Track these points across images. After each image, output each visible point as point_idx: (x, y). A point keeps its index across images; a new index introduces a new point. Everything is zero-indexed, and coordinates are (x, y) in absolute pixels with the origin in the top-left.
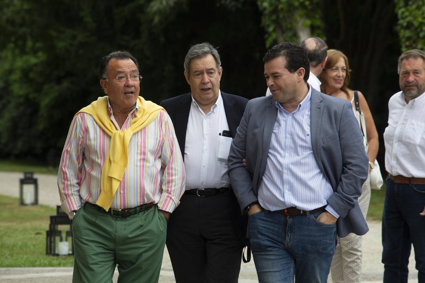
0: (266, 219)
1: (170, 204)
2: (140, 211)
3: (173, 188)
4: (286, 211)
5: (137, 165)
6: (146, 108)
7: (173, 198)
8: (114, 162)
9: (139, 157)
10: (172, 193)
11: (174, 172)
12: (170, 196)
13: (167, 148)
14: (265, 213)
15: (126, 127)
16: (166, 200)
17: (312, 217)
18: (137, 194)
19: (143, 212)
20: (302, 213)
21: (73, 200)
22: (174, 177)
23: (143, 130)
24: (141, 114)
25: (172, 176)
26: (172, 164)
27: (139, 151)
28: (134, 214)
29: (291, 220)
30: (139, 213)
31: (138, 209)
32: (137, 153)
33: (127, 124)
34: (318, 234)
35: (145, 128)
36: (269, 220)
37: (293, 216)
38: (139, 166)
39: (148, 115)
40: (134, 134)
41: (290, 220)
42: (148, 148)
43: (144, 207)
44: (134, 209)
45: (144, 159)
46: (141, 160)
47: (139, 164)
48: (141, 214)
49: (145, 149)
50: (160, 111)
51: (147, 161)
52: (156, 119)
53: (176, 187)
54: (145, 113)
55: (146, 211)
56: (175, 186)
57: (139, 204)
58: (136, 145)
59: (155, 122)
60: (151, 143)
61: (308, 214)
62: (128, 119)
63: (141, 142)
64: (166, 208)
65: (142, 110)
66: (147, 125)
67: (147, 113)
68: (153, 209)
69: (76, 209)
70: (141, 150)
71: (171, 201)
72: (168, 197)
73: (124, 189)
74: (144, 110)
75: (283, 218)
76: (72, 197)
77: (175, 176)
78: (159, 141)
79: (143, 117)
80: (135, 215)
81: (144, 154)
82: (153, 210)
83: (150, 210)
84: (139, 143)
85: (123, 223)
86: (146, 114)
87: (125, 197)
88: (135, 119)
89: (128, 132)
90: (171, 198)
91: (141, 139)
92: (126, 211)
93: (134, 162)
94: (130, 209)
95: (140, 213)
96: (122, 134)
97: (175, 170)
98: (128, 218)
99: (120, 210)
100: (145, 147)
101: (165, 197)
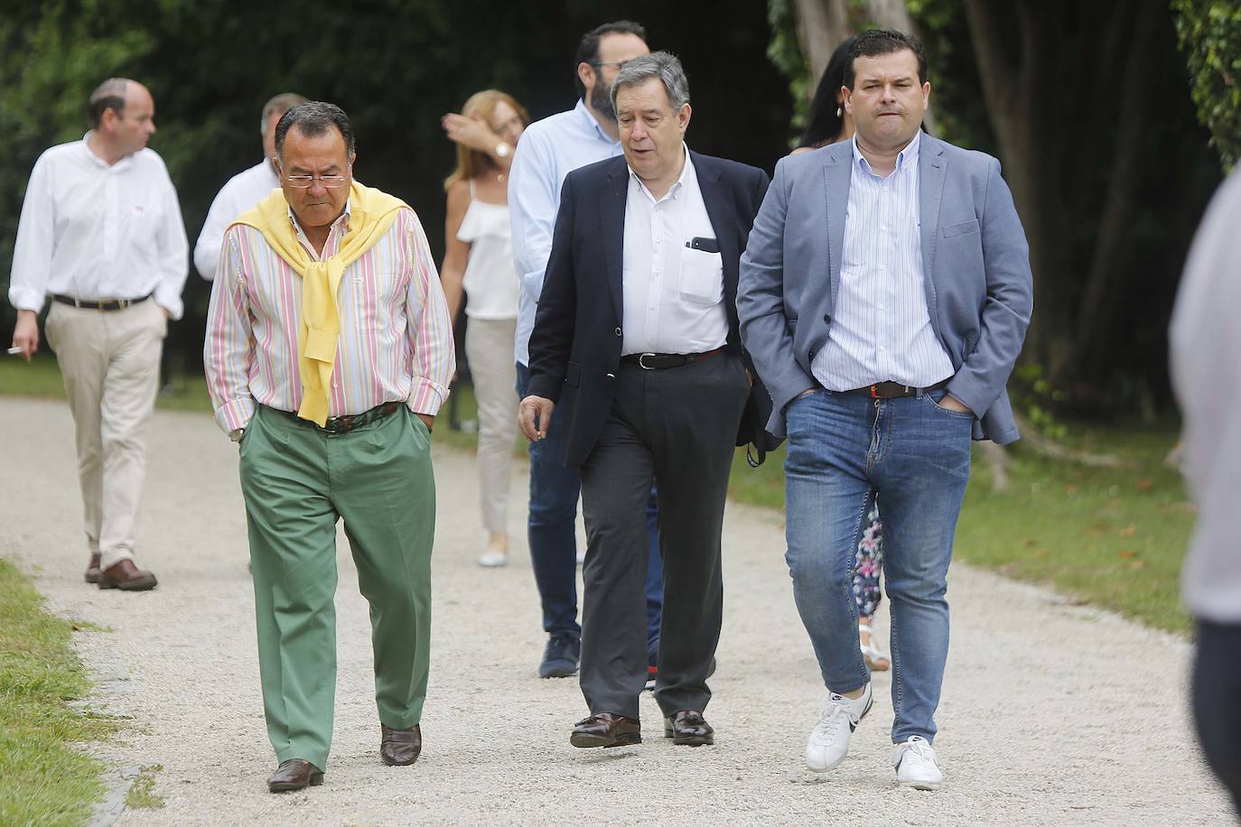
0: (828, 406)
1: (430, 399)
2: (374, 419)
3: (433, 366)
4: (873, 389)
5: (361, 330)
6: (367, 210)
7: (435, 385)
8: (314, 328)
9: (363, 313)
10: (432, 376)
11: (431, 333)
12: (429, 381)
13: (417, 285)
14: (826, 395)
15: (330, 254)
16: (421, 392)
17: (928, 398)
18: (367, 388)
19: (379, 421)
20: (907, 391)
21: (236, 408)
22: (432, 344)
23: (367, 255)
24: (360, 224)
25: (428, 342)
26: (427, 318)
27: (362, 302)
28: (361, 426)
29: (884, 406)
30: (371, 422)
31: (369, 415)
32: (359, 305)
33: (333, 246)
34: (938, 433)
35: (369, 251)
36: (835, 408)
37: (888, 400)
38: (364, 332)
39: (374, 223)
40: (349, 267)
41: (881, 408)
42: (378, 293)
43: (380, 411)
44: (362, 417)
45: (373, 317)
46: (367, 318)
47: (364, 327)
48: (374, 425)
49: (374, 297)
50: (396, 212)
51: (378, 319)
52: (391, 230)
53: (438, 364)
54: (368, 220)
55: (384, 419)
56: (436, 361)
57: (371, 407)
58: (355, 289)
59: (389, 236)
60: (384, 281)
61: (919, 393)
62: (333, 236)
63: (365, 283)
64: (423, 409)
65: (361, 215)
66: (374, 245)
67: (371, 220)
68: (399, 412)
69: (243, 426)
70: (366, 298)
71: (432, 392)
72: (424, 384)
73: (339, 379)
74: (365, 213)
75: (867, 405)
76: (233, 402)
77: (435, 340)
78: (400, 275)
79: (364, 230)
80: (364, 428)
81: (373, 306)
82: (401, 414)
83: (394, 415)
84: (361, 285)
85: (341, 443)
86: (370, 223)
87: (342, 395)
88: (347, 236)
89: (334, 263)
90: (430, 386)
91: (364, 276)
92: (345, 420)
93: (355, 323)
94: (353, 417)
95: (374, 423)
96: (323, 270)
97: (434, 329)
98: (349, 434)
99: (334, 419)
100: (372, 292)
101: (419, 386)
